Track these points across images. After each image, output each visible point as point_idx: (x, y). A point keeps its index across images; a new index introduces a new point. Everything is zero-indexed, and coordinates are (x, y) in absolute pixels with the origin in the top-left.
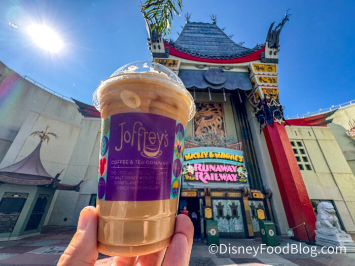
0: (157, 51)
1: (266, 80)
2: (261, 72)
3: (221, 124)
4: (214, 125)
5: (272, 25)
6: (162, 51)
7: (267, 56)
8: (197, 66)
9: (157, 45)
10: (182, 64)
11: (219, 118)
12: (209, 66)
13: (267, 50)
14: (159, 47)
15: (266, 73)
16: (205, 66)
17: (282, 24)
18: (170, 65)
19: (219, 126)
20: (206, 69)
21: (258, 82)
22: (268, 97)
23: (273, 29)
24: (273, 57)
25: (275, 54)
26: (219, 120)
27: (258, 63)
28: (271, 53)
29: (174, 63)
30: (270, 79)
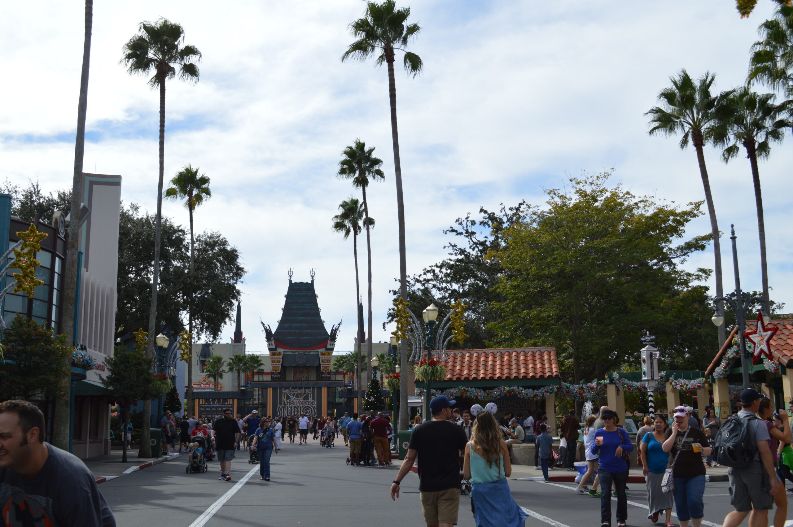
0: (271, 347)
1: (326, 361)
2: (324, 357)
3: (307, 376)
4: (303, 377)
5: (334, 326)
6: (274, 347)
7: (329, 347)
8: (292, 352)
9: (270, 343)
10: (284, 352)
11: (307, 372)
12: (298, 352)
13: (329, 342)
14: (272, 345)
15: (326, 357)
16: (296, 352)
17: (339, 324)
18: (278, 355)
19: (306, 378)
20: (297, 353)
21: (321, 363)
22: (324, 371)
23: (334, 328)
24: (331, 347)
25: (333, 345)
26: (307, 374)
27: (323, 350)
28: (330, 345)
29: (280, 354)
30: (327, 360)
